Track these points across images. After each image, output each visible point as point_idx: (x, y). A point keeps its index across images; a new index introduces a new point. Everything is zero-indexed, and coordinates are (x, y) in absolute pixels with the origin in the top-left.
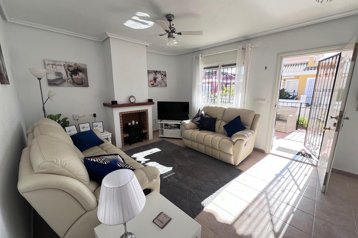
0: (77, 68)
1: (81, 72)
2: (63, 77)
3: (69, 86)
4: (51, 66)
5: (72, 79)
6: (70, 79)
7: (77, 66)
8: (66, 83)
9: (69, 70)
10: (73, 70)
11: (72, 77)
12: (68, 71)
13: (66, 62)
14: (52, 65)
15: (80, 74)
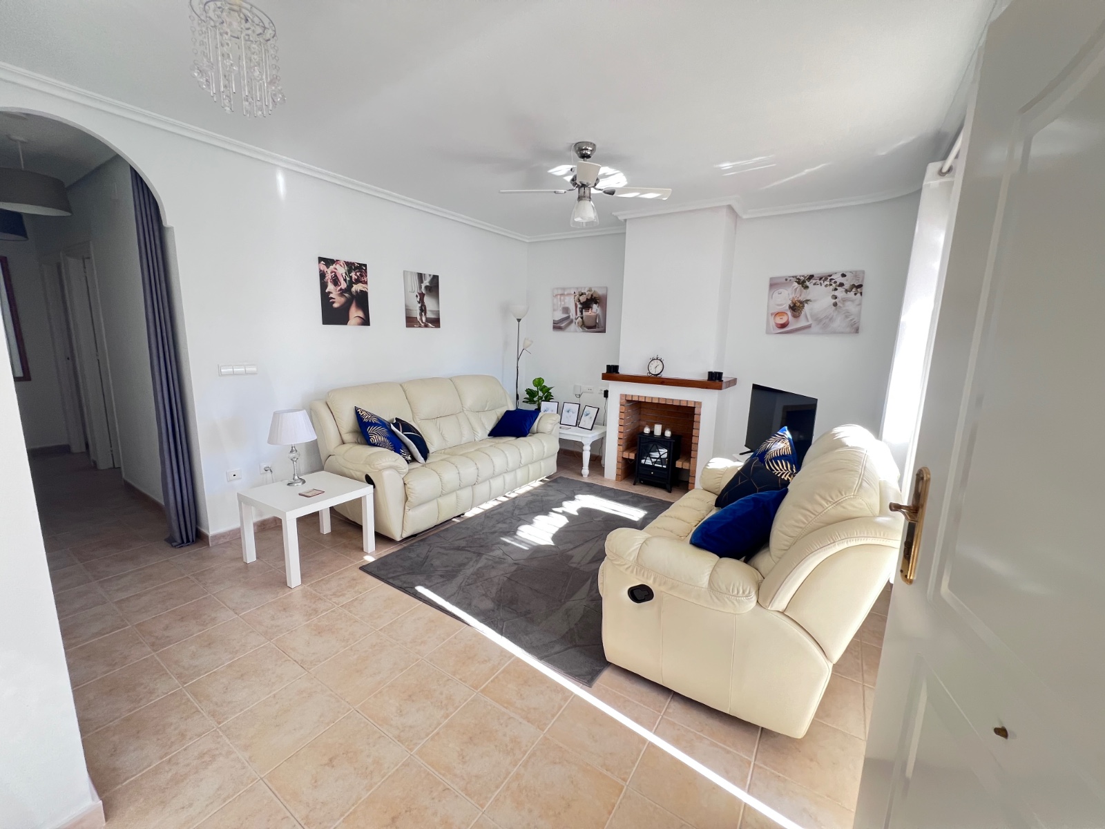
0: (592, 295)
1: (596, 303)
2: (571, 314)
3: (576, 331)
4: (559, 297)
5: (582, 318)
6: (580, 319)
7: (591, 293)
8: (573, 326)
9: (579, 301)
10: (585, 300)
11: (582, 314)
12: (578, 303)
13: (577, 288)
14: (561, 295)
15: (595, 306)
